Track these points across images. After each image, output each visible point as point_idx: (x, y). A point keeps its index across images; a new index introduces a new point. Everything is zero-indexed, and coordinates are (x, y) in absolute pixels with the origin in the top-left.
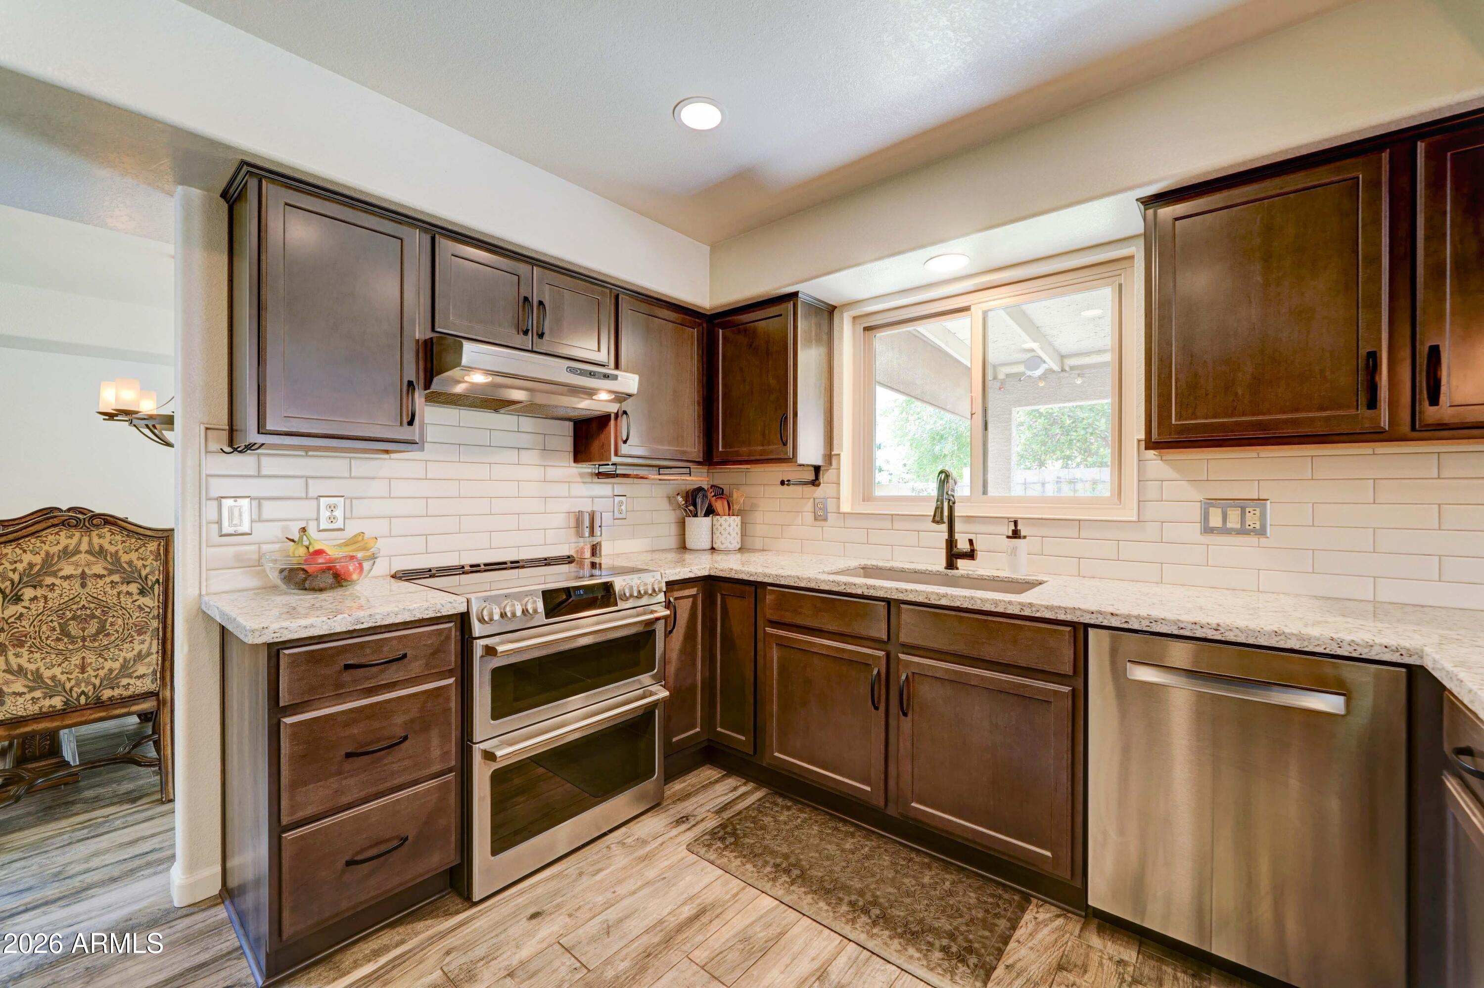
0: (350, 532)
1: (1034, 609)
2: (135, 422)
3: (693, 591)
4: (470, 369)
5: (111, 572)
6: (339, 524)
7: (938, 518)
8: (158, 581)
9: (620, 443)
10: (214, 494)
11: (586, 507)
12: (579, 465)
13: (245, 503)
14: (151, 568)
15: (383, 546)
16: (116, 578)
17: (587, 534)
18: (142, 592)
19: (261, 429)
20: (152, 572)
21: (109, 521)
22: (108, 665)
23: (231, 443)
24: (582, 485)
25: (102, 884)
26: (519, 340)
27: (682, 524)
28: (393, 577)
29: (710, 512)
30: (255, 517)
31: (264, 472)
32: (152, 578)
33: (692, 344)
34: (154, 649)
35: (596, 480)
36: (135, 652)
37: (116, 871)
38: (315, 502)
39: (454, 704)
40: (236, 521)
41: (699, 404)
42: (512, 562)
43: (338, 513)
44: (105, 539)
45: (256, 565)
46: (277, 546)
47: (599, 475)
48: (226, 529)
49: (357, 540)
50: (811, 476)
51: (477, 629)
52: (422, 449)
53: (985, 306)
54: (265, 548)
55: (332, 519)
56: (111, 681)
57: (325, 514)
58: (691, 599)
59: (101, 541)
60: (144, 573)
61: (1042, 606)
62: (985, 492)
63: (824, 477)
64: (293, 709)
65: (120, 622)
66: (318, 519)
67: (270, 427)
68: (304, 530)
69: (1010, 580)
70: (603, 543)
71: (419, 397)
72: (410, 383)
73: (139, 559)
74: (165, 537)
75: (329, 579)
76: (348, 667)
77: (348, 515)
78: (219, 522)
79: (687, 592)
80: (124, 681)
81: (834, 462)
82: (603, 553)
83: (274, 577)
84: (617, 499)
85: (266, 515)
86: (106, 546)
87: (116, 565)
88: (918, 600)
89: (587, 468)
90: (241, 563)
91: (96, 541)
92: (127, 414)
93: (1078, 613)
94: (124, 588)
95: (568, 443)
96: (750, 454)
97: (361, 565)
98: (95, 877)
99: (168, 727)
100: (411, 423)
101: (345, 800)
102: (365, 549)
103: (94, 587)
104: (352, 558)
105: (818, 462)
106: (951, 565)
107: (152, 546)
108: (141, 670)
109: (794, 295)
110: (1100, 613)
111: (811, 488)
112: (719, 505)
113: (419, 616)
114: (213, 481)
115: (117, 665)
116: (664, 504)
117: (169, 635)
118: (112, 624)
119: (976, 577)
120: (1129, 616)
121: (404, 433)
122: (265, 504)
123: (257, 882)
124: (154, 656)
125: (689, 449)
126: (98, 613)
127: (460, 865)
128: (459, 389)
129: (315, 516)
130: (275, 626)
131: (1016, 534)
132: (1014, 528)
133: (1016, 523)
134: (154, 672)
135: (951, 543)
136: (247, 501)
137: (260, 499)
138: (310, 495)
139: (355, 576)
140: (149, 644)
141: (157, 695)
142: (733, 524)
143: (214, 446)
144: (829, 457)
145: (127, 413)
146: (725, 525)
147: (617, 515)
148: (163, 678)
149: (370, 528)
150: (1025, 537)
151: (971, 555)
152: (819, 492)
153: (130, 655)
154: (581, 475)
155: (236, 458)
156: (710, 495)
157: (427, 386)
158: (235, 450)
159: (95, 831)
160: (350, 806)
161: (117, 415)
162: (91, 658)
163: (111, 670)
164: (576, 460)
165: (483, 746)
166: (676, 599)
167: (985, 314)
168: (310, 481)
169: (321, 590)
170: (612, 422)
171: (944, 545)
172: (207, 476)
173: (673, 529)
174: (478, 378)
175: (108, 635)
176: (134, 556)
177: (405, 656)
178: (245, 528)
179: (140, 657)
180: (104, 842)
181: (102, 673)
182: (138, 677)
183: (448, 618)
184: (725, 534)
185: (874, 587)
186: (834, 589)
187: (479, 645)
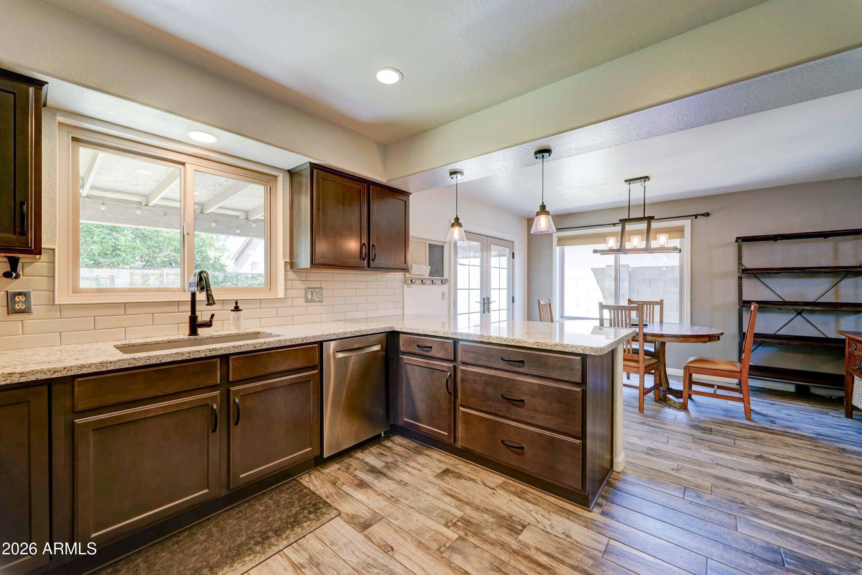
1: (307, 339)
61: (310, 337)
69: (238, 334)
88: (248, 350)
93: (323, 336)
110: (330, 335)
119: (217, 336)
120: (339, 333)
131: (237, 309)
132: (235, 305)
133: (236, 303)
135: (193, 319)
150: (242, 310)
151: (209, 324)
185: (216, 349)
186: (177, 359)
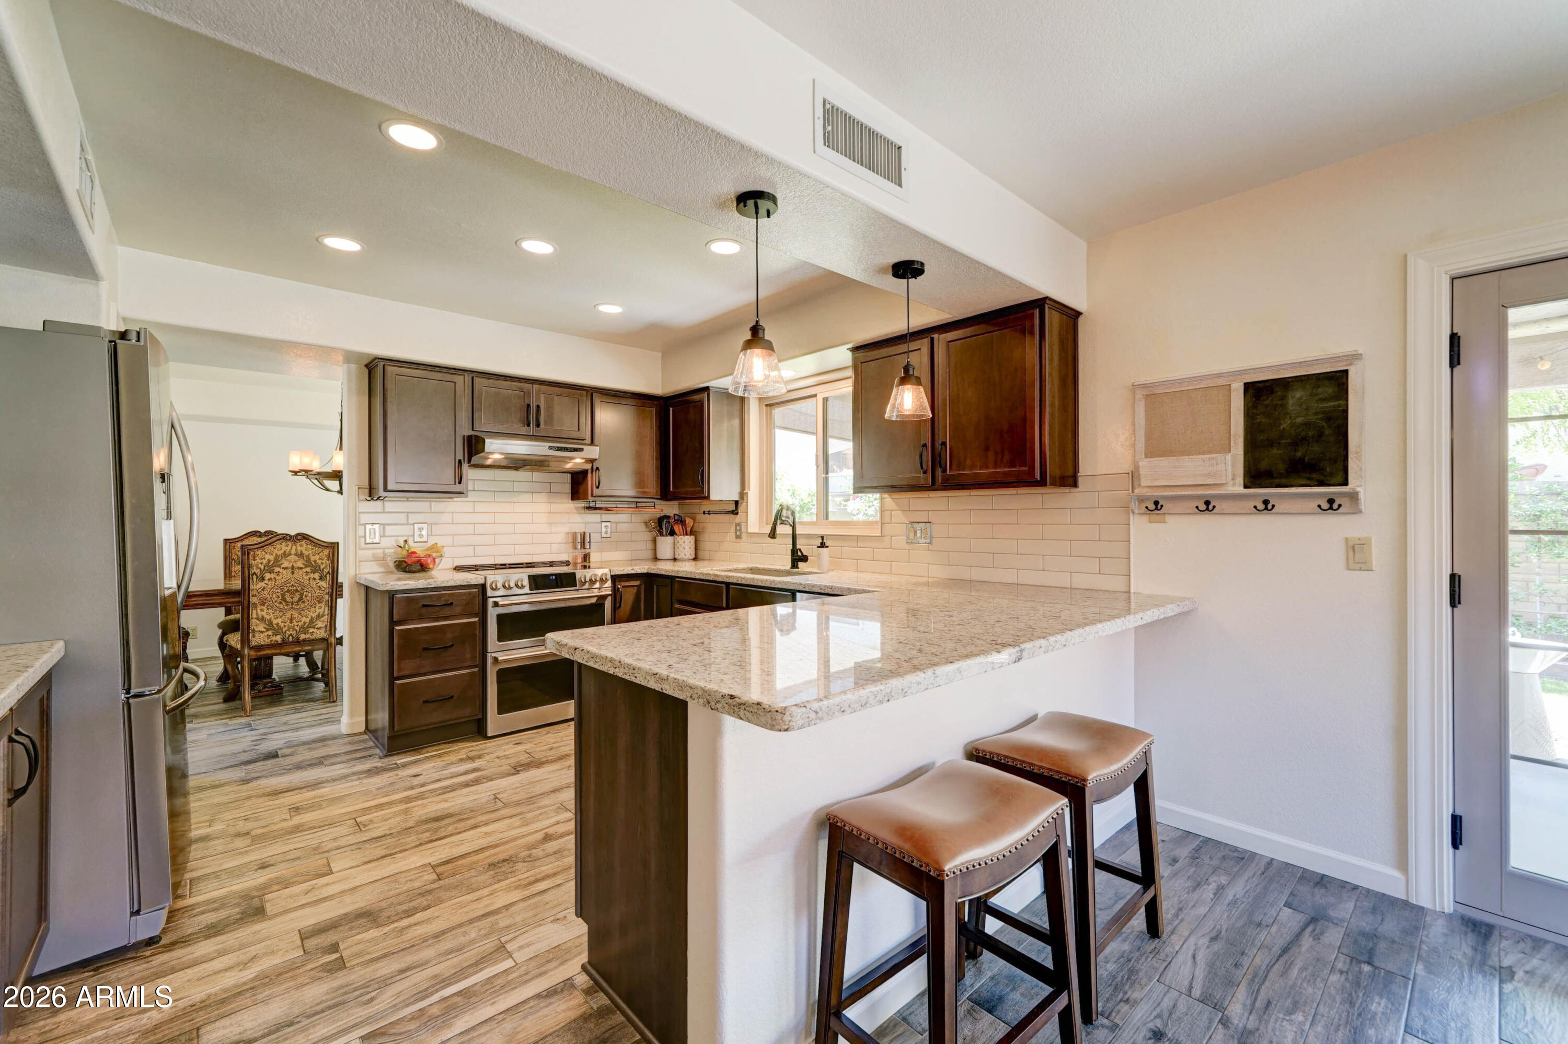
0: (430, 543)
2: (310, 476)
3: (637, 583)
4: (492, 453)
5: (306, 566)
6: (425, 539)
7: (771, 535)
8: (329, 572)
9: (594, 488)
10: (363, 522)
11: (580, 529)
12: (575, 502)
13: (376, 526)
14: (325, 564)
15: (447, 552)
16: (308, 569)
17: (579, 547)
18: (321, 578)
19: (385, 489)
20: (326, 567)
21: (304, 537)
22: (304, 619)
23: (370, 495)
24: (577, 515)
25: (308, 727)
26: (524, 430)
27: (654, 541)
28: (455, 569)
29: (672, 533)
30: (382, 534)
31: (387, 510)
32: (326, 571)
33: (651, 419)
34: (326, 613)
35: (587, 511)
36: (317, 613)
37: (313, 723)
38: (412, 526)
39: (478, 632)
40: (372, 536)
41: (657, 459)
42: (527, 564)
43: (424, 532)
44: (303, 547)
45: (381, 560)
46: (393, 550)
47: (589, 508)
48: (368, 541)
49: (434, 547)
50: (732, 507)
51: (490, 593)
52: (467, 496)
53: (825, 395)
54: (387, 551)
55: (421, 536)
56: (304, 629)
57: (417, 533)
58: (636, 588)
59: (301, 548)
60: (322, 567)
62: (827, 518)
63: (741, 508)
64: (400, 623)
65: (310, 595)
66: (413, 536)
67: (389, 488)
68: (406, 541)
70: (591, 554)
71: (465, 466)
72: (460, 461)
73: (320, 559)
74: (333, 547)
75: (419, 567)
76: (424, 606)
77: (430, 533)
78: (365, 537)
79: (632, 583)
80: (311, 630)
81: (745, 498)
82: (591, 560)
83: (392, 565)
84: (604, 524)
85: (387, 533)
86: (304, 551)
87: (308, 563)
89: (581, 504)
90: (376, 559)
91: (299, 548)
92: (307, 473)
94: (312, 576)
95: (568, 488)
96: (686, 493)
97: (434, 560)
98: (304, 725)
99: (333, 660)
100: (460, 483)
101: (423, 671)
102: (437, 552)
103: (299, 574)
104: (429, 555)
105: (737, 499)
106: (794, 565)
107: (326, 552)
108: (320, 624)
109: (707, 389)
111: (732, 516)
112: (677, 528)
113: (459, 584)
114: (361, 515)
115: (307, 620)
116: (642, 528)
117: (334, 605)
118: (306, 596)
121: (458, 488)
122: (387, 527)
123: (383, 729)
124: (326, 617)
125: (648, 490)
126: (299, 589)
127: (483, 718)
128: (489, 462)
129: (412, 534)
130: (392, 583)
131: (822, 545)
132: (821, 541)
133: (822, 538)
134: (326, 626)
135: (794, 551)
136: (378, 525)
137: (384, 525)
138: (410, 522)
139: (431, 566)
140: (323, 609)
141: (327, 640)
142: (687, 542)
143: (362, 497)
144: (743, 494)
145: (306, 471)
146: (681, 542)
147: (604, 535)
148: (330, 630)
149: (440, 541)
150: (827, 547)
151: (804, 559)
152: (738, 519)
153: (314, 615)
154: (577, 508)
155: (372, 503)
156: (672, 521)
157: (469, 461)
158: (372, 499)
159: (298, 711)
160: (425, 674)
161: (299, 472)
162: (296, 615)
163: (305, 623)
164: (573, 499)
165: (494, 655)
166: (624, 587)
167: (826, 400)
168: (410, 515)
169: (414, 572)
170: (589, 475)
171: (789, 553)
172: (359, 513)
173: (650, 545)
174: (497, 456)
175: (304, 602)
176: (317, 557)
177: (452, 603)
178: (377, 540)
179: (319, 616)
180: (304, 714)
181: (300, 624)
182: (318, 629)
183: (475, 586)
184: (681, 548)
187: (491, 601)
